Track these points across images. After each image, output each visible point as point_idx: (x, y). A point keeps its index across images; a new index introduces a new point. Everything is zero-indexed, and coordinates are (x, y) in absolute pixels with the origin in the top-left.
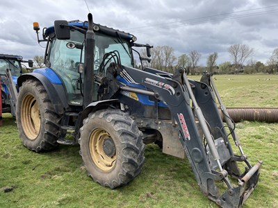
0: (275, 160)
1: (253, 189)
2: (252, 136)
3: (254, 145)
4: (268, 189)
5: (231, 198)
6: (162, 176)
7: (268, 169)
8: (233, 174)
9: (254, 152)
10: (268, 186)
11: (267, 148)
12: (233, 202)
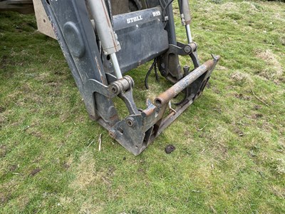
0: (245, 52)
1: (191, 102)
2: (227, 15)
3: (226, 27)
4: (216, 102)
5: (130, 131)
6: (45, 74)
7: (229, 67)
8: (169, 75)
9: (220, 38)
10: (218, 97)
11: (241, 34)
12: (133, 138)
